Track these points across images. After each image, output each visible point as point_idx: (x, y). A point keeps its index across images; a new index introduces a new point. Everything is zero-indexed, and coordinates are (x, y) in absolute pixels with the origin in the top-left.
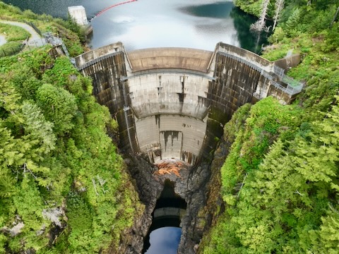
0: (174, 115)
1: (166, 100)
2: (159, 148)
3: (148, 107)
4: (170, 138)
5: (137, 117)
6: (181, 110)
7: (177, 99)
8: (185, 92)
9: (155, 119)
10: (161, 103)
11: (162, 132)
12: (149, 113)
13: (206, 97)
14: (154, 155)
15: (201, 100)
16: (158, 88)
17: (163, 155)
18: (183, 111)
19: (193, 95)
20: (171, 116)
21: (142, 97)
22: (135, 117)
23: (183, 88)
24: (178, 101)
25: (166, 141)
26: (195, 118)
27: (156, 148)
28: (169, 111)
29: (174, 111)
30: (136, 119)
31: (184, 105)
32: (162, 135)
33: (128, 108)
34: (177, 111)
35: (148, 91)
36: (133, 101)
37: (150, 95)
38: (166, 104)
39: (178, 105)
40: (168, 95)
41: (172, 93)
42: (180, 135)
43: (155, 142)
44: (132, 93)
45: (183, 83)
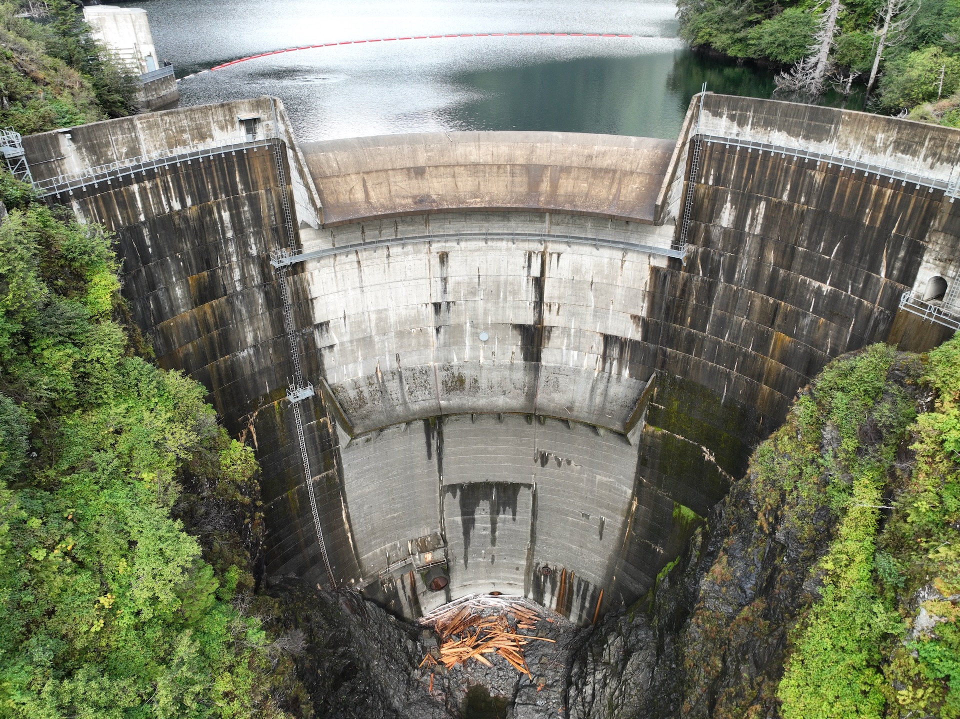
0: (500, 415)
1: (467, 354)
2: (439, 555)
3: (393, 386)
4: (482, 513)
5: (349, 429)
6: (531, 395)
7: (513, 348)
8: (549, 319)
9: (421, 438)
10: (447, 368)
11: (452, 488)
12: (399, 409)
13: (638, 337)
14: (421, 586)
15: (615, 352)
16: (437, 306)
17: (455, 585)
18: (542, 398)
19: (580, 332)
20: (489, 423)
21: (366, 342)
22: (340, 431)
23: (539, 303)
24: (519, 360)
25: (468, 524)
26: (594, 428)
27: (429, 557)
28: (481, 402)
29: (501, 401)
30: (344, 438)
31: (543, 374)
32: (453, 503)
33: (308, 392)
34: (516, 401)
35: (392, 318)
36: (329, 360)
37: (401, 334)
38: (468, 373)
39: (520, 376)
40: (475, 335)
41: (495, 326)
42: (524, 498)
43: (425, 531)
44: (323, 326)
45: (539, 283)
